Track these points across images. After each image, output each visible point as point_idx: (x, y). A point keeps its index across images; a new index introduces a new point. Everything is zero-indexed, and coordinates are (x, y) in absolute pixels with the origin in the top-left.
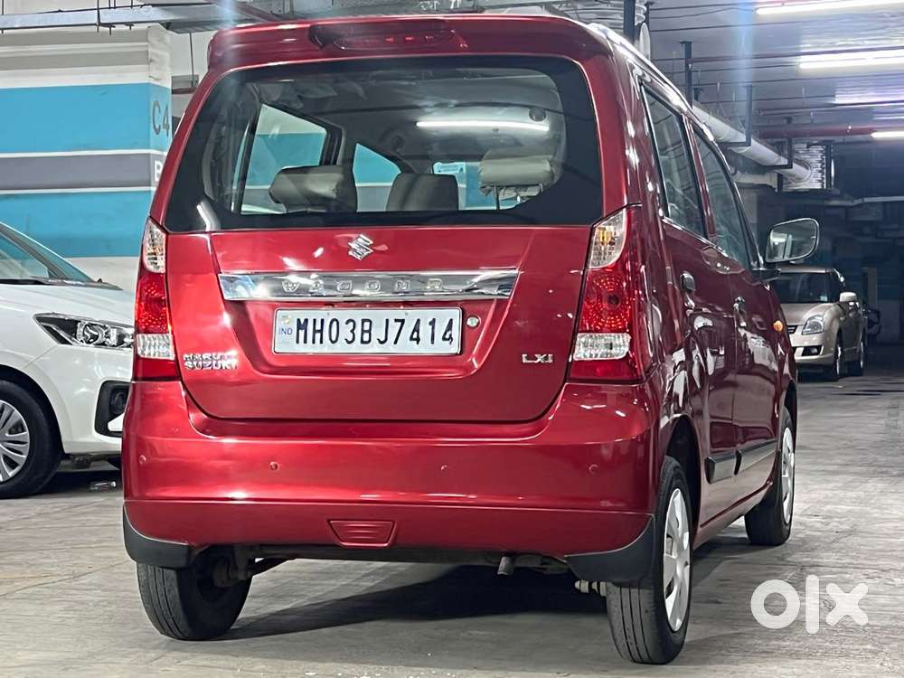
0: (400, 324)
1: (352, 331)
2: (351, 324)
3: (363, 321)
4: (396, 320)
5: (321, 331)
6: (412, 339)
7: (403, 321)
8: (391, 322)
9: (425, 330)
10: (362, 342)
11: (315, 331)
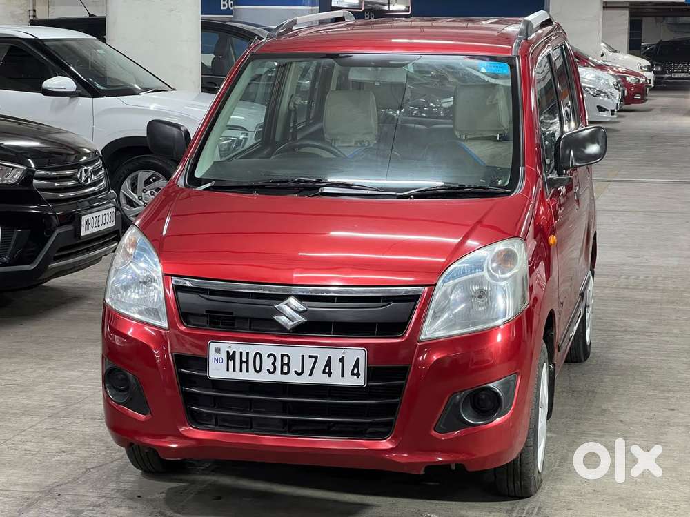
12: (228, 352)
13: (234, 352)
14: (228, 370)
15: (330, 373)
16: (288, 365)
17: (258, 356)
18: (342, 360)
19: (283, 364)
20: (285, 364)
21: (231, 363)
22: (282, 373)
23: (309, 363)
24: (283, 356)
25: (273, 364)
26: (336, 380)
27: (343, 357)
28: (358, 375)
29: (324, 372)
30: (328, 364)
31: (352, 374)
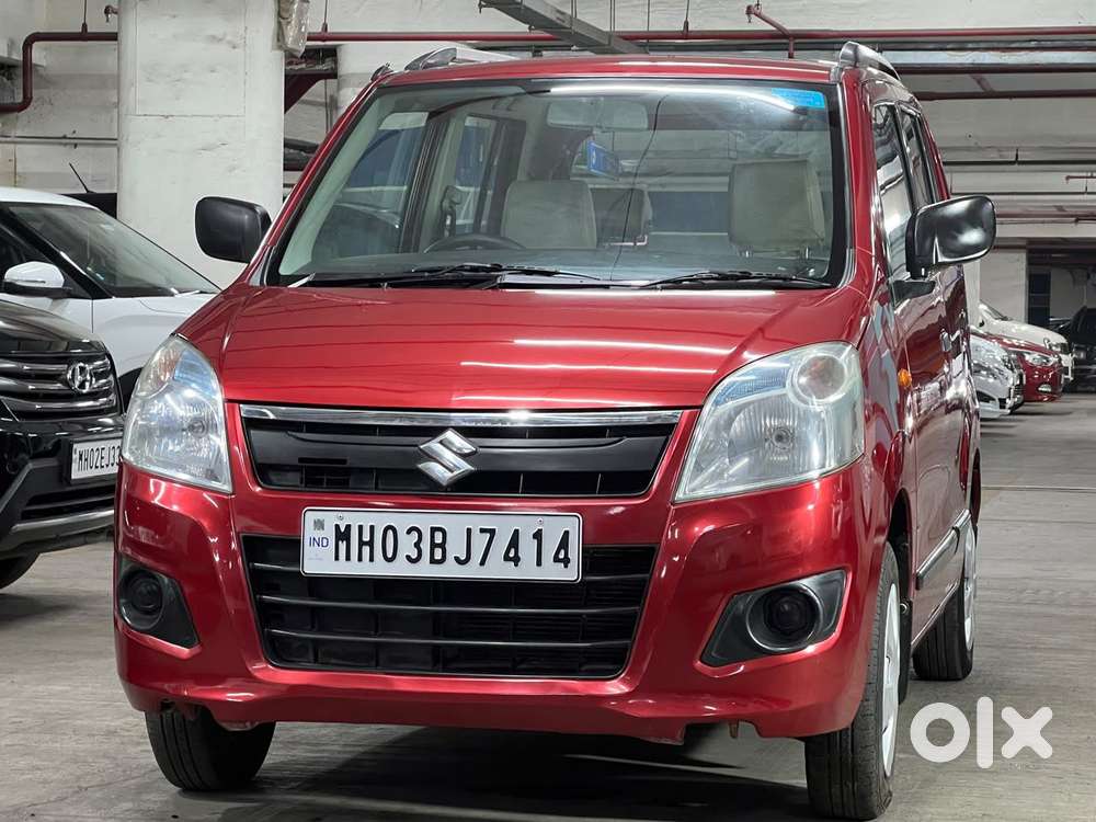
12: (337, 527)
13: (348, 527)
14: (337, 558)
15: (516, 560)
16: (442, 546)
17: (390, 533)
18: (538, 536)
19: (433, 545)
20: (438, 545)
21: (343, 546)
22: (433, 561)
23: (479, 542)
24: (434, 530)
25: (417, 545)
26: (527, 571)
27: (540, 530)
28: (566, 561)
29: (507, 558)
30: (514, 542)
31: (556, 559)
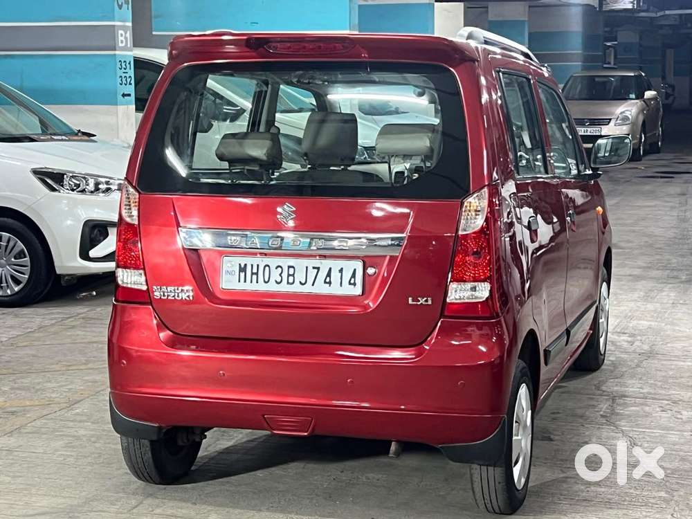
0: (316, 270)
1: (280, 275)
2: (280, 269)
3: (289, 267)
4: (314, 268)
5: (257, 274)
6: (325, 282)
7: (318, 269)
8: (310, 269)
9: (335, 276)
10: (288, 283)
11: (252, 274)
